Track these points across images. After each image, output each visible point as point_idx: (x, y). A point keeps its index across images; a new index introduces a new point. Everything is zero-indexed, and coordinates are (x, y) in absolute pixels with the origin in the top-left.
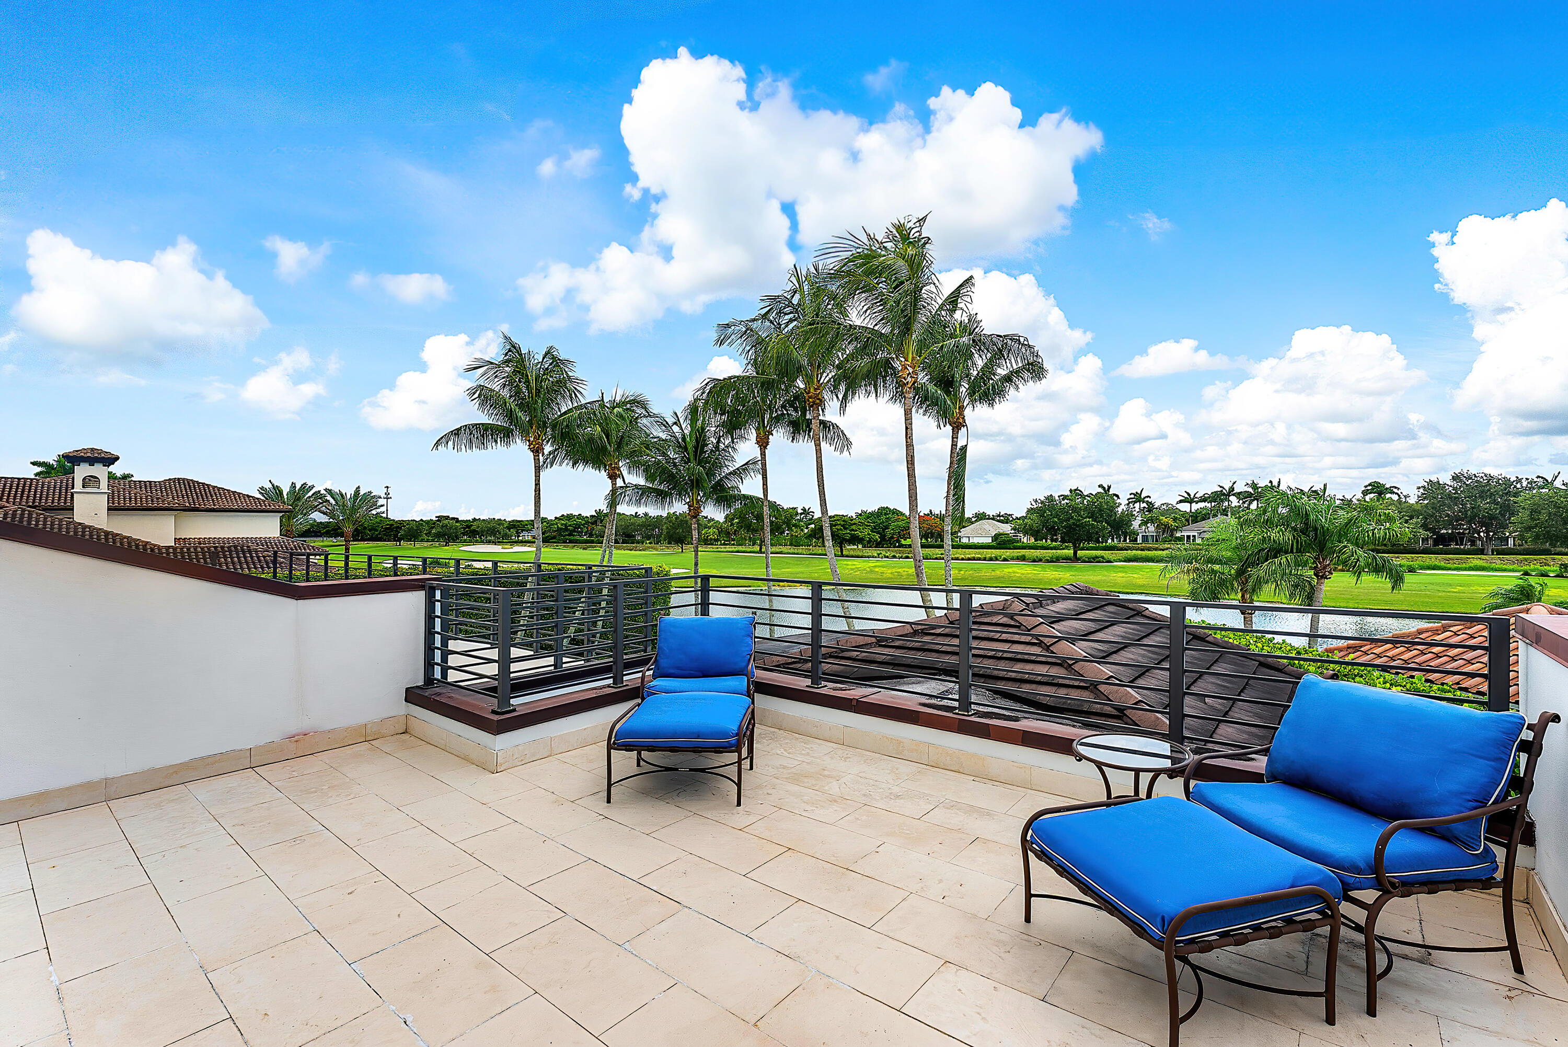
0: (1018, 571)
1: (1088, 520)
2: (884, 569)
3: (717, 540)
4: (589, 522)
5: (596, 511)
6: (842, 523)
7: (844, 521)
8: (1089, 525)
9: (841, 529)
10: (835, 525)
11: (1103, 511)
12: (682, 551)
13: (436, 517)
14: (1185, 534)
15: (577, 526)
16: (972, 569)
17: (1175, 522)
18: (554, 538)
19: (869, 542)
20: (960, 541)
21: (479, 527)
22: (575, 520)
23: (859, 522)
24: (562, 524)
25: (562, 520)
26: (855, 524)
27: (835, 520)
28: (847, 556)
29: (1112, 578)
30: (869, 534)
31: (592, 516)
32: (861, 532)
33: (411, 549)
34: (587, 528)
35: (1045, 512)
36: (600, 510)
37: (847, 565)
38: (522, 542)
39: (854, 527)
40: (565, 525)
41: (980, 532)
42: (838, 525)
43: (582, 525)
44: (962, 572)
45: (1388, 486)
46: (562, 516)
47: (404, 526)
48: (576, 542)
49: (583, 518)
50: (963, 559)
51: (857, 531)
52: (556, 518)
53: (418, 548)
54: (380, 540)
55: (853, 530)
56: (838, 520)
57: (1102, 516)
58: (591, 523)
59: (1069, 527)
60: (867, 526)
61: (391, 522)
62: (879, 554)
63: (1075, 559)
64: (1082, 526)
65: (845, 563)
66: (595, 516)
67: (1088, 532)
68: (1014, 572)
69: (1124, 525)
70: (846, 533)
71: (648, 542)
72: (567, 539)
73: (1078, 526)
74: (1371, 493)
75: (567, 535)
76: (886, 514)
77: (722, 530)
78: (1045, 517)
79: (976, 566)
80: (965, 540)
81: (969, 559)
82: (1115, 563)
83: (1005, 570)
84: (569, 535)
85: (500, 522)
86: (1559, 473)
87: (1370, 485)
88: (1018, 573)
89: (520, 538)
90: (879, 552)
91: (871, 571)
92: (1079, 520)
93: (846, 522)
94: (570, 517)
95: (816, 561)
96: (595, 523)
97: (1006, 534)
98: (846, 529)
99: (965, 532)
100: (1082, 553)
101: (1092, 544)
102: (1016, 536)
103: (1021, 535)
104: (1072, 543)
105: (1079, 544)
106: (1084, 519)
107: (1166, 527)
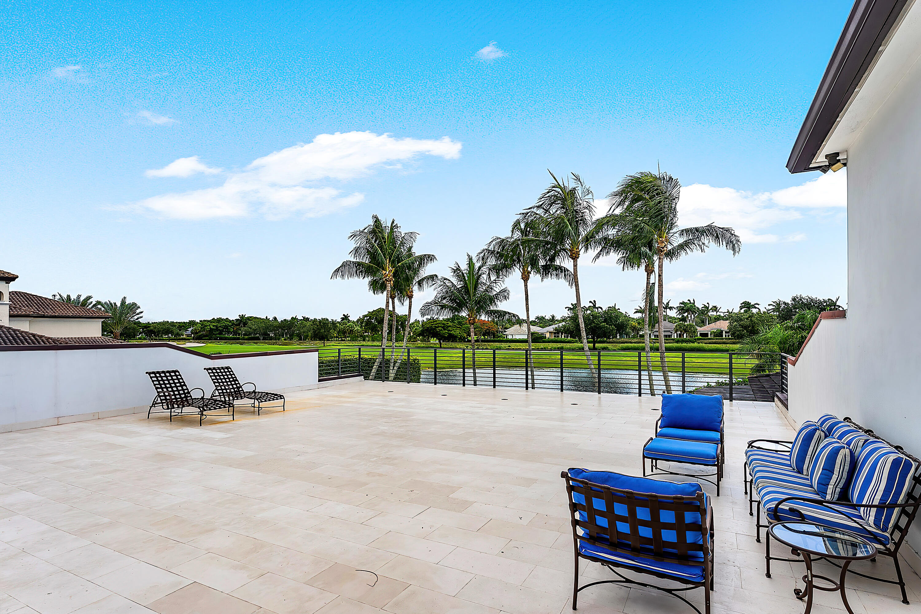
1: (603, 324)
4: (234, 324)
5: (240, 315)
6: (442, 325)
7: (443, 324)
8: (605, 327)
9: (442, 330)
10: (438, 327)
11: (612, 318)
15: (226, 327)
17: (639, 325)
20: (506, 338)
22: (224, 323)
23: (453, 325)
24: (213, 326)
26: (450, 326)
27: (437, 324)
28: (444, 348)
30: (460, 333)
31: (237, 320)
34: (233, 328)
36: (242, 315)
37: (448, 354)
39: (450, 328)
40: (216, 326)
41: (519, 331)
43: (229, 326)
45: (752, 303)
46: (212, 320)
48: (226, 339)
49: (230, 321)
51: (452, 331)
55: (449, 331)
56: (439, 323)
57: (611, 321)
58: (236, 325)
59: (592, 329)
60: (458, 327)
63: (595, 349)
64: (600, 328)
66: (239, 319)
67: (605, 331)
69: (625, 327)
70: (445, 333)
71: (281, 339)
72: (218, 337)
73: (598, 328)
74: (744, 308)
75: (218, 334)
76: (458, 319)
80: (510, 337)
84: (220, 334)
86: (839, 297)
87: (743, 303)
90: (467, 346)
92: (598, 324)
94: (219, 320)
96: (239, 325)
97: (537, 333)
98: (445, 330)
99: (510, 332)
100: (597, 345)
101: (605, 339)
102: (543, 334)
103: (546, 334)
104: (593, 338)
105: (597, 340)
106: (601, 323)
107: (634, 329)
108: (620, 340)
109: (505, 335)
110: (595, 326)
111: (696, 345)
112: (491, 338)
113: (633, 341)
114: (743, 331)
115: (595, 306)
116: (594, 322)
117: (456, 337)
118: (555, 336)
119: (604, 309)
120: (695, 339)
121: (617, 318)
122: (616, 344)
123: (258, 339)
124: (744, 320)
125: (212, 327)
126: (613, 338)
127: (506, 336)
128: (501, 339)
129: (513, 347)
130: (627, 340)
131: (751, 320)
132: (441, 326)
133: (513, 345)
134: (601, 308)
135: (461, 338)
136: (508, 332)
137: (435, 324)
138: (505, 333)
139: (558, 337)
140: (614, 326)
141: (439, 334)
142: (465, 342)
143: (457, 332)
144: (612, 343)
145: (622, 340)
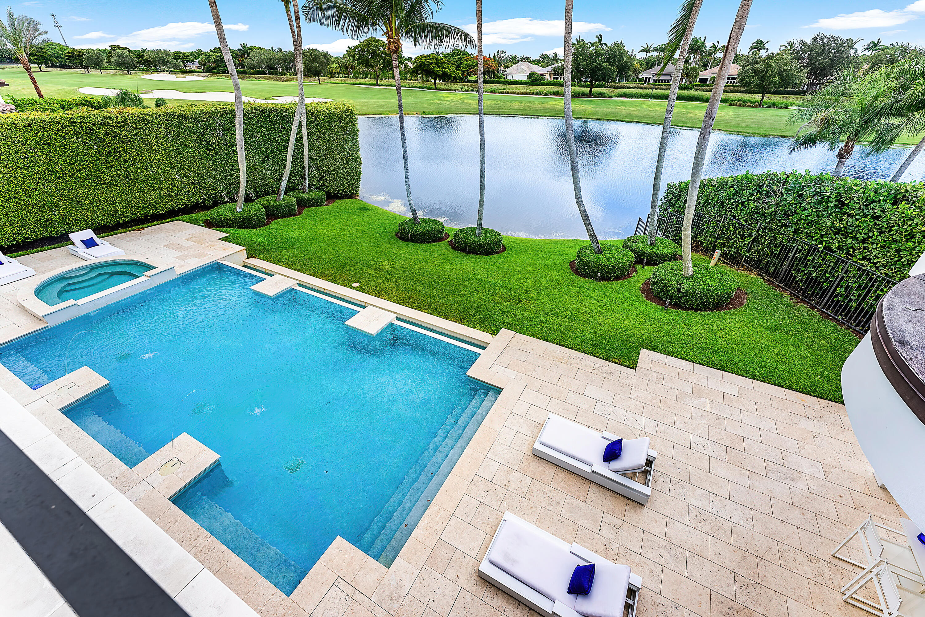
0: (558, 104)
1: (606, 64)
2: (471, 101)
3: (339, 73)
4: (238, 55)
6: (436, 61)
7: (437, 60)
8: (606, 68)
9: (435, 66)
10: (431, 63)
11: (616, 57)
12: (320, 83)
13: (110, 46)
14: (645, 77)
16: (529, 102)
17: (641, 67)
18: (213, 69)
19: (455, 78)
20: (506, 79)
21: (150, 57)
23: (447, 61)
24: (217, 56)
25: (216, 52)
26: (444, 62)
27: (431, 59)
28: (440, 90)
29: (618, 110)
30: (455, 72)
32: (449, 70)
33: (98, 76)
34: (238, 60)
35: (579, 57)
37: (443, 97)
38: (190, 72)
39: (444, 65)
41: (519, 71)
42: (433, 63)
44: (523, 104)
47: (85, 55)
49: (233, 51)
50: (518, 94)
51: (446, 68)
52: (211, 51)
53: (105, 76)
54: (68, 67)
55: (443, 68)
56: (433, 59)
57: (614, 61)
58: (240, 56)
59: (593, 69)
61: (71, 50)
62: (462, 88)
63: (590, 95)
64: (601, 69)
65: (441, 95)
66: (241, 49)
67: (605, 73)
68: (556, 105)
69: (627, 68)
70: (439, 71)
71: (288, 74)
73: (598, 69)
76: (458, 55)
77: (342, 65)
78: (578, 61)
79: (531, 100)
80: (509, 78)
81: (523, 94)
82: (614, 99)
83: (550, 103)
85: (166, 53)
88: (559, 105)
89: (188, 68)
90: (462, 86)
91: (463, 103)
92: (600, 64)
93: (439, 60)
95: (420, 94)
96: (242, 56)
97: (536, 74)
98: (438, 66)
99: (510, 71)
100: (594, 90)
101: (604, 83)
102: (543, 75)
103: (546, 75)
104: (591, 82)
105: (595, 83)
106: (603, 63)
107: (636, 71)
108: (618, 84)
109: (504, 75)
110: (596, 66)
111: (692, 92)
112: (491, 78)
113: (631, 86)
114: (754, 76)
115: (600, 41)
116: (596, 62)
117: (450, 76)
118: (554, 78)
119: (609, 45)
120: (693, 86)
121: (622, 56)
122: (614, 89)
123: (264, 73)
124: (760, 62)
125: (215, 57)
126: (611, 82)
127: (506, 76)
128: (501, 80)
129: (508, 90)
130: (625, 84)
131: (768, 62)
132: (434, 63)
133: (509, 88)
134: (606, 45)
135: (455, 77)
136: (509, 71)
137: (429, 60)
138: (505, 73)
139: (557, 78)
140: (616, 67)
141: (433, 72)
142: (464, 82)
143: (451, 70)
144: (610, 87)
145: (621, 84)
